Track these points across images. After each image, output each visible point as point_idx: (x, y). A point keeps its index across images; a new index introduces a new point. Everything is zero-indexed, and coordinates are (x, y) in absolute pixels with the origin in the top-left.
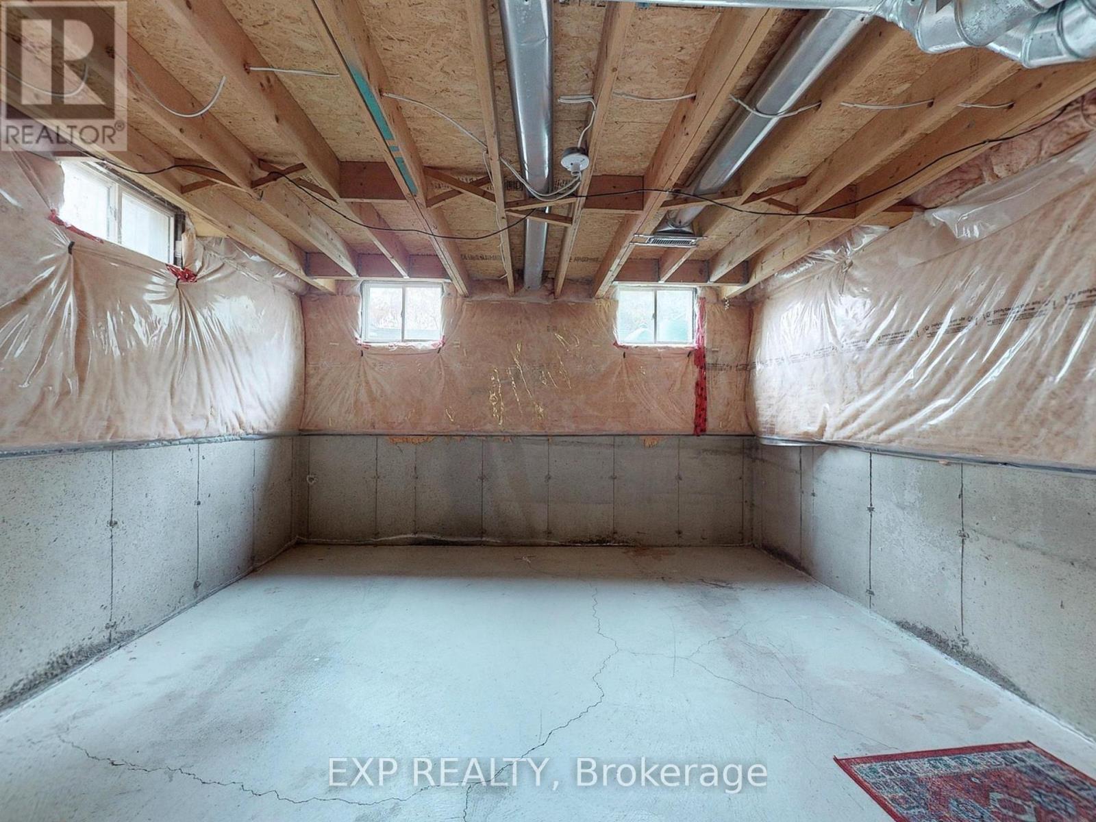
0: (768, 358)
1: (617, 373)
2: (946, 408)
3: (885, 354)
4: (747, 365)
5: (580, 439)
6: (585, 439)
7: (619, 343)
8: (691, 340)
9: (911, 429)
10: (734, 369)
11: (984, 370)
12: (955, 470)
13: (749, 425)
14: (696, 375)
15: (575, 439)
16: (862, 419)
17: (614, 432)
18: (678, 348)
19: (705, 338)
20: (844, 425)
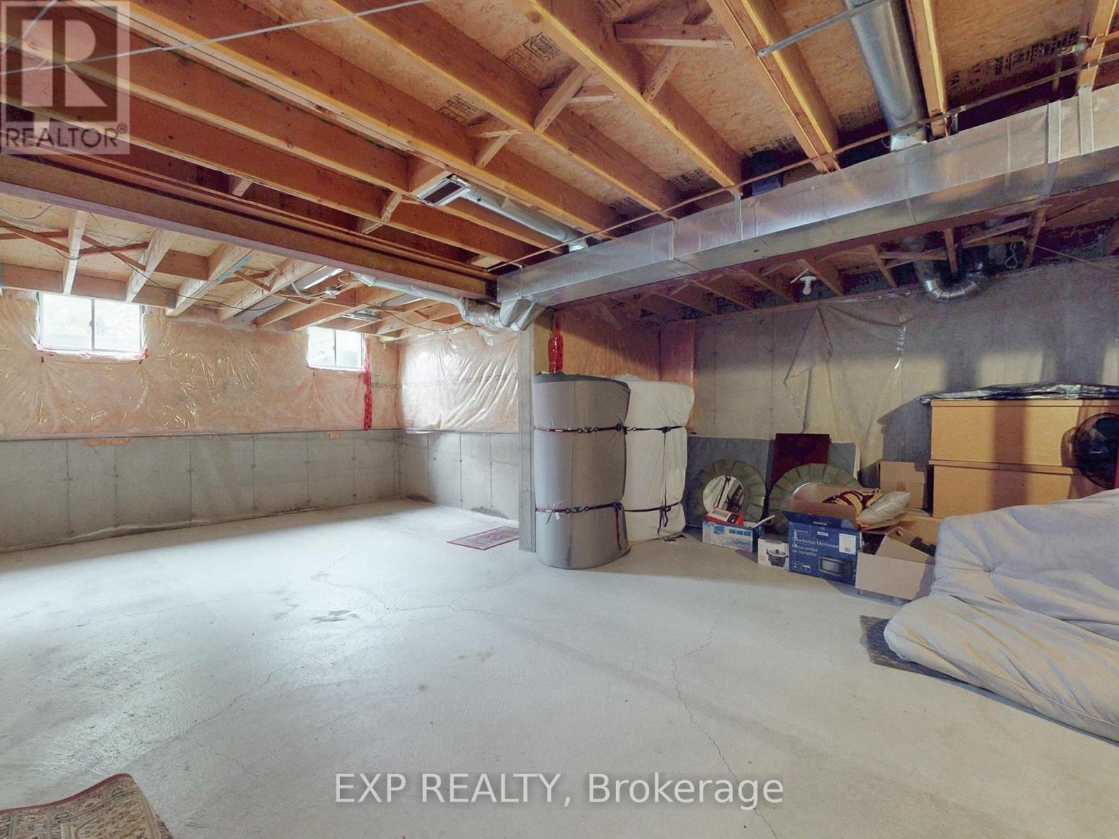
0: (409, 382)
1: (309, 387)
2: (484, 412)
3: (464, 388)
4: (397, 385)
5: (280, 435)
6: (285, 435)
7: (310, 366)
8: (360, 367)
9: (474, 422)
10: (389, 388)
11: (495, 398)
12: (488, 438)
13: (398, 423)
14: (365, 390)
15: (276, 435)
16: (456, 418)
17: (308, 429)
18: (352, 372)
19: (371, 367)
20: (449, 421)
